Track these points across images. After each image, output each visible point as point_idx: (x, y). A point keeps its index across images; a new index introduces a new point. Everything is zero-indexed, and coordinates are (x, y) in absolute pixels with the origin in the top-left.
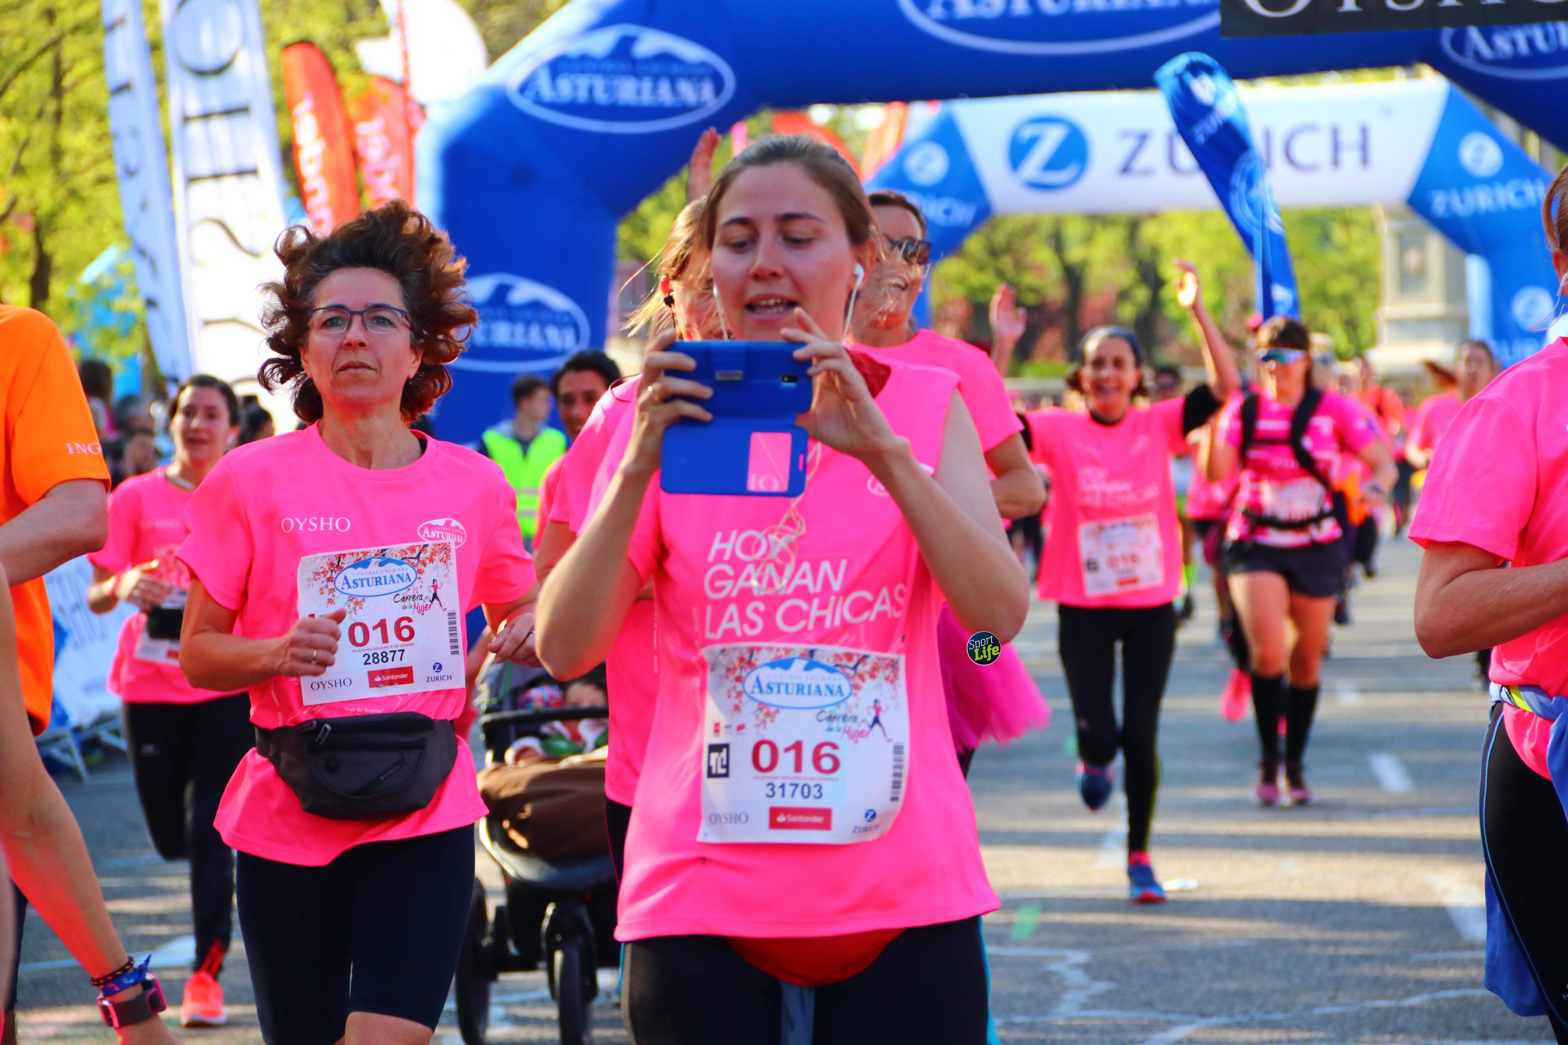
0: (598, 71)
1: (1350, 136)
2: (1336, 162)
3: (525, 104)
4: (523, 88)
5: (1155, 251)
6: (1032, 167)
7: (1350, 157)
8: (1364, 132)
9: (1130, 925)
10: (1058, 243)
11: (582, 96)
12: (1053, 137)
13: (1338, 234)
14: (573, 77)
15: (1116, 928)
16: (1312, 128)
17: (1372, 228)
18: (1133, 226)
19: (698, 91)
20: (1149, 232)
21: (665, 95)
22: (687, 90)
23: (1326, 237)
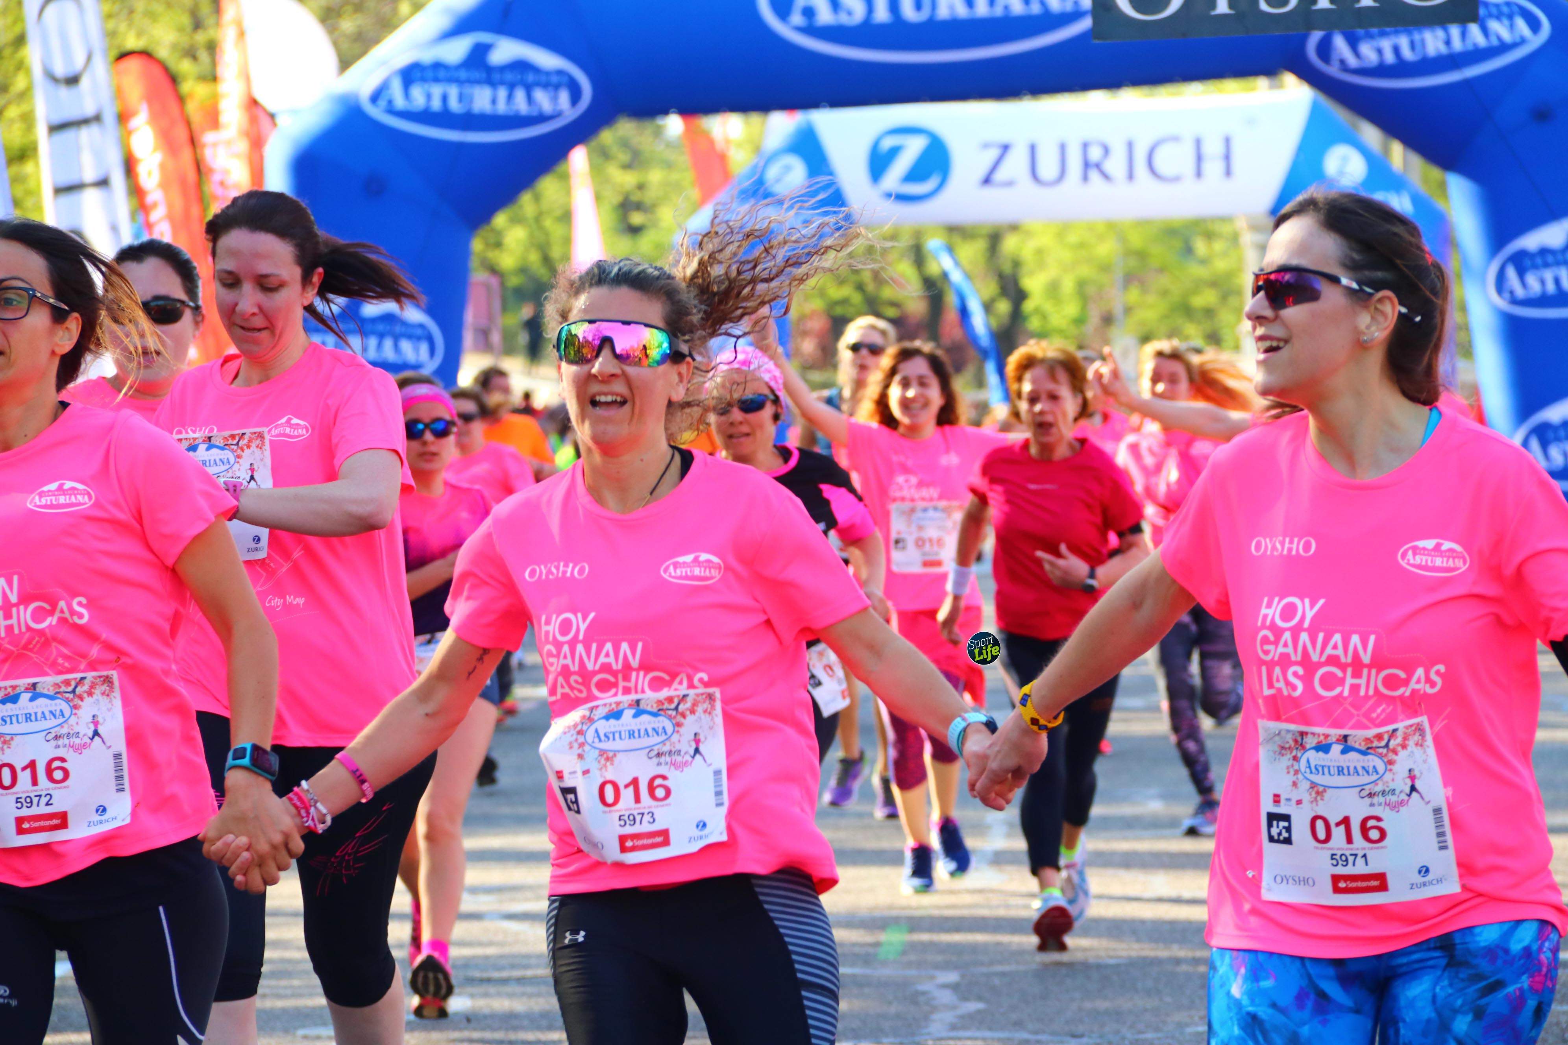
0: (450, 80)
1: (1213, 148)
2: (1199, 174)
3: (376, 113)
4: (375, 98)
5: (1017, 264)
6: (893, 178)
7: (1213, 168)
8: (1227, 141)
9: (998, 944)
10: (918, 256)
11: (436, 105)
12: (914, 147)
13: (1200, 247)
14: (426, 86)
15: (985, 946)
16: (1175, 139)
17: (1235, 239)
18: (994, 239)
19: (555, 99)
20: (1010, 244)
21: (520, 103)
22: (543, 100)
23: (1188, 250)
